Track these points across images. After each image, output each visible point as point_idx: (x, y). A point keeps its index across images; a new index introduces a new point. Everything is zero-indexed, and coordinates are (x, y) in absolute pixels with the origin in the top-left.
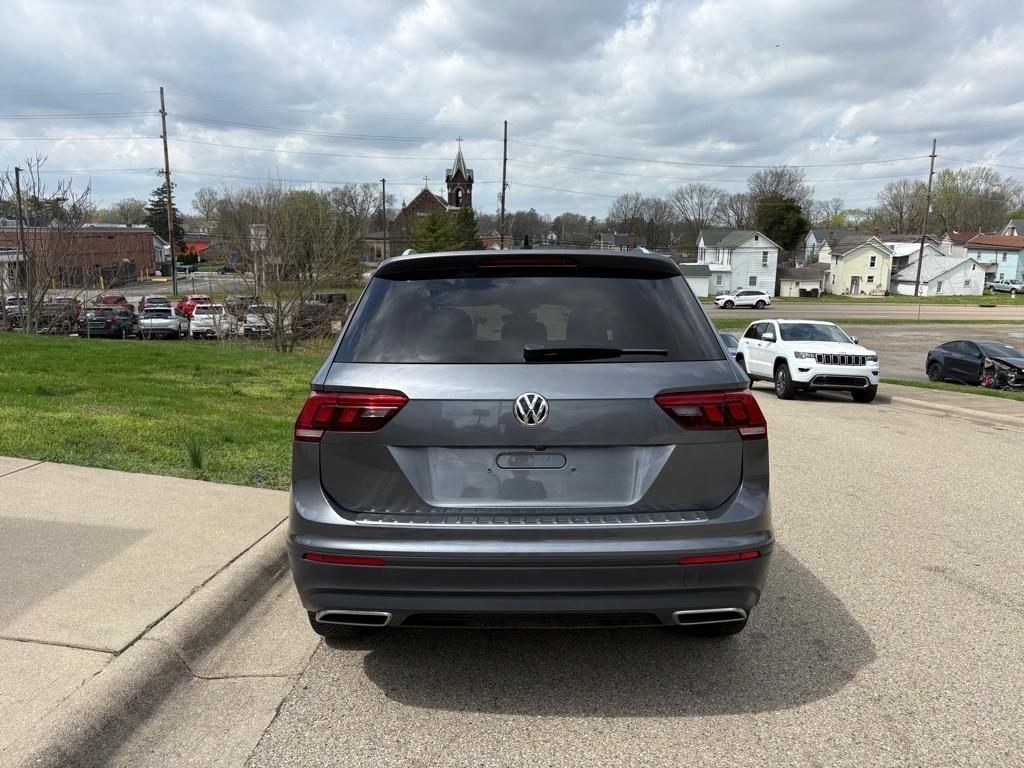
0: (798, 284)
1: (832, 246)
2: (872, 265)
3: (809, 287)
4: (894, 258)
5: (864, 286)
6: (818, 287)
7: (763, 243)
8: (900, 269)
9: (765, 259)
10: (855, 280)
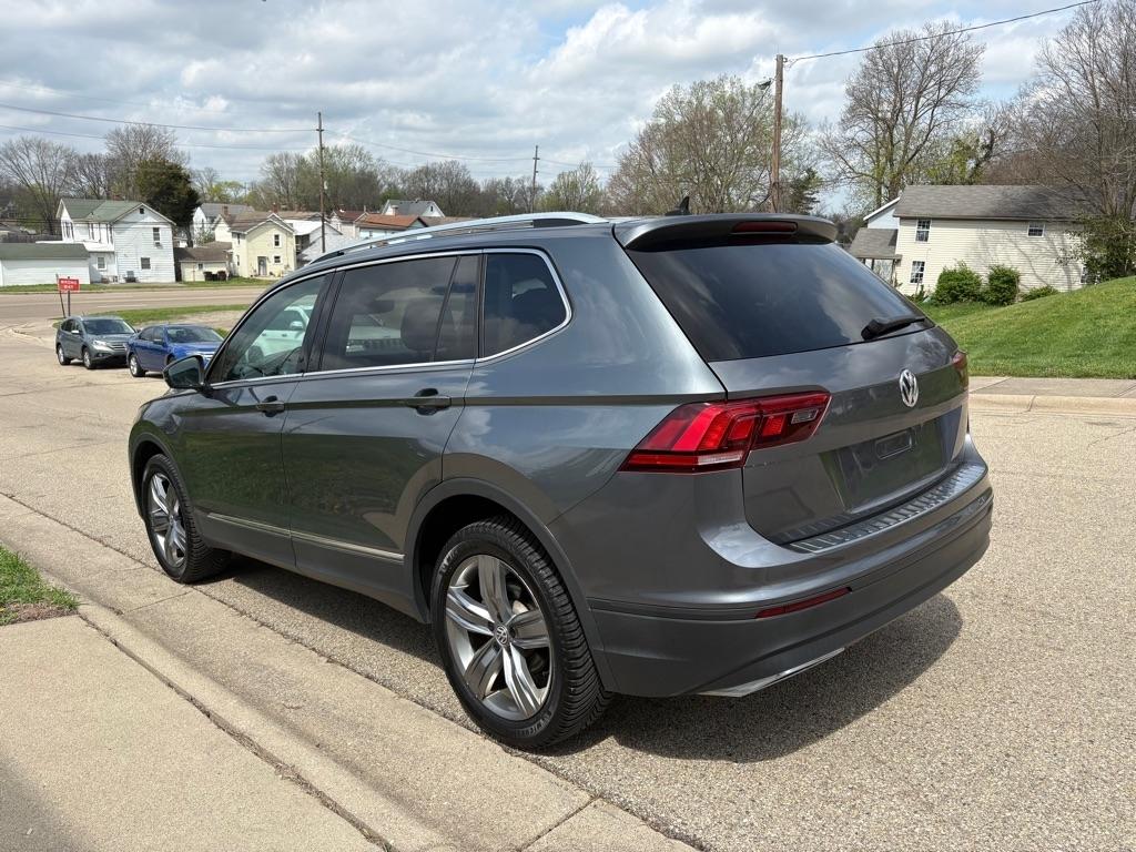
0: (201, 266)
1: (230, 222)
2: (277, 244)
3: (215, 270)
4: (297, 237)
5: (271, 266)
6: (224, 269)
7: (151, 218)
8: (303, 248)
9: (156, 237)
10: (262, 261)
